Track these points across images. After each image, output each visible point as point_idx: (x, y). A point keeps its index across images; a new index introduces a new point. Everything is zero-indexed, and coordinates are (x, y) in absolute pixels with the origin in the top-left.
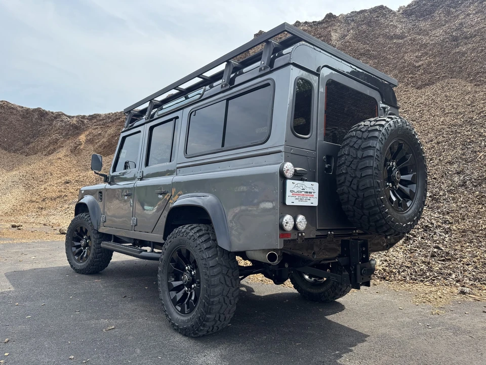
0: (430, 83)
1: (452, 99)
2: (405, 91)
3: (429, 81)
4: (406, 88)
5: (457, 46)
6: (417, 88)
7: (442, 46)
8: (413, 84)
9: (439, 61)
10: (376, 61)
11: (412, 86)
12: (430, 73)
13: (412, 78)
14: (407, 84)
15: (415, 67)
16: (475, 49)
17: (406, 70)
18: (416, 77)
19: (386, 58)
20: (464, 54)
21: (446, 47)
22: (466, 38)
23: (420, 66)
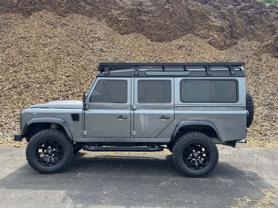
0: (127, 33)
1: (143, 46)
2: (115, 34)
3: (127, 31)
4: (115, 33)
5: (140, 15)
6: (121, 34)
7: (132, 12)
8: (118, 30)
9: (131, 21)
10: (91, 7)
11: (118, 32)
12: (127, 27)
13: (117, 27)
14: (115, 30)
15: (118, 20)
16: (150, 21)
17: (113, 21)
18: (120, 27)
19: (98, 7)
20: (144, 21)
21: (135, 14)
22: (144, 12)
23: (121, 21)
